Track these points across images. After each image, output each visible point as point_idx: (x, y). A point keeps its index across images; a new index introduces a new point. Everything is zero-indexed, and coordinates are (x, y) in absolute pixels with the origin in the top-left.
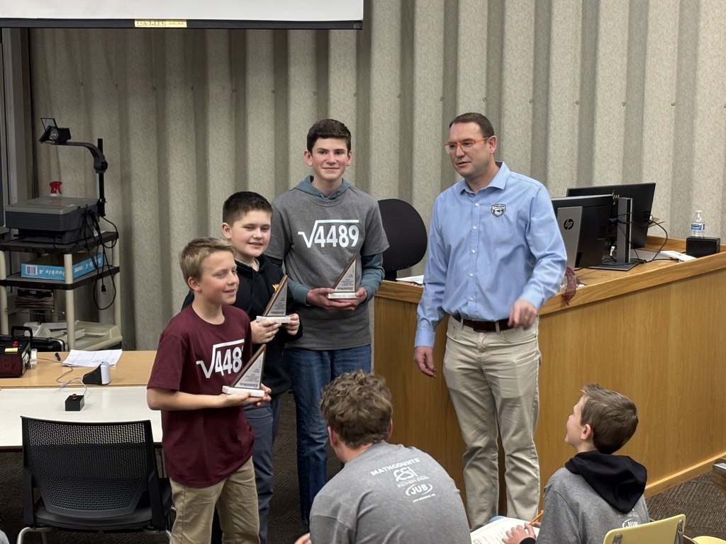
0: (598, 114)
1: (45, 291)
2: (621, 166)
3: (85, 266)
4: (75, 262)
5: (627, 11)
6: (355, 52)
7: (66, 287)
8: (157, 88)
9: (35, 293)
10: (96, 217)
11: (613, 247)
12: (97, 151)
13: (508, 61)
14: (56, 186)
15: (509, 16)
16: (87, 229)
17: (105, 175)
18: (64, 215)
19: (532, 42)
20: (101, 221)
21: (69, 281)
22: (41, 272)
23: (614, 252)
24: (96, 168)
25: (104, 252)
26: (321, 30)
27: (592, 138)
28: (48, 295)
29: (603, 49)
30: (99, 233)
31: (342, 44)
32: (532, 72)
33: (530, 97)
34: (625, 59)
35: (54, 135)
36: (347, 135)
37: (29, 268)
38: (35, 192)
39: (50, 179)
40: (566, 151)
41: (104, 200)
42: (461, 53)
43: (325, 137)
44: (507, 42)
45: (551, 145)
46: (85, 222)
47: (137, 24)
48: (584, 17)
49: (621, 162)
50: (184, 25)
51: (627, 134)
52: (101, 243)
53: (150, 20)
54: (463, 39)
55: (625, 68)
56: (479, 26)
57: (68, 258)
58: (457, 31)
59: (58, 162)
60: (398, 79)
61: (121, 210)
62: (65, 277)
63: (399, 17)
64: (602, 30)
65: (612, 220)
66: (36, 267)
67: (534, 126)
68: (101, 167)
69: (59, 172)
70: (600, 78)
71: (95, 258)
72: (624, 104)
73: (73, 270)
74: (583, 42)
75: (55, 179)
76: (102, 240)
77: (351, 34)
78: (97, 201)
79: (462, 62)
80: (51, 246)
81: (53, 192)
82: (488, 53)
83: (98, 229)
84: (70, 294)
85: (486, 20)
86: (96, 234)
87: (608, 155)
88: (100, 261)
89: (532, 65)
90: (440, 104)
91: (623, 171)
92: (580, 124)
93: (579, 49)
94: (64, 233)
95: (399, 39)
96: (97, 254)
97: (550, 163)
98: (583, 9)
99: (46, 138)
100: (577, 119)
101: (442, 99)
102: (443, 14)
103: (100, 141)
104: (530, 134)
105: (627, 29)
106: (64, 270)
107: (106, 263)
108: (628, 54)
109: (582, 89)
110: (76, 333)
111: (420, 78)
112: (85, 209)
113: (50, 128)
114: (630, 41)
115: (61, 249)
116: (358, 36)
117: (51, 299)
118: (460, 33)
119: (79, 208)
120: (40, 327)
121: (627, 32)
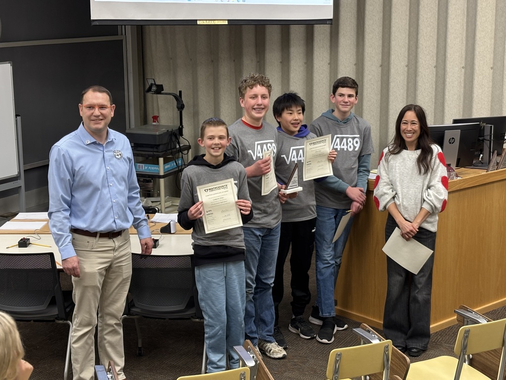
0: (476, 74)
1: (148, 179)
2: (490, 106)
3: (171, 165)
4: (165, 162)
5: (494, 11)
6: (329, 38)
7: (160, 177)
8: (214, 61)
9: (142, 180)
10: (178, 136)
11: (482, 155)
12: (178, 98)
13: (421, 42)
14: (155, 118)
15: (422, 15)
16: (172, 143)
17: (184, 112)
18: (159, 135)
19: (436, 31)
20: (181, 139)
21: (162, 173)
22: (146, 168)
23: (482, 158)
24: (177, 108)
25: (182, 157)
26: (309, 25)
27: (472, 89)
28: (149, 181)
29: (479, 35)
30: (179, 146)
31: (322, 34)
32: (436, 49)
33: (435, 64)
34: (493, 41)
35: (154, 88)
36: (356, 86)
37: (139, 166)
38: (145, 121)
39: (153, 114)
40: (456, 97)
41: (182, 126)
42: (393, 38)
43: (343, 87)
44: (420, 31)
45: (447, 93)
46: (171, 139)
47: (199, 23)
48: (468, 15)
49: (490, 104)
50: (226, 23)
51: (494, 87)
52: (181, 152)
53: (206, 20)
54: (393, 29)
55: (493, 46)
56: (403, 21)
57: (161, 160)
58: (390, 25)
59: (158, 104)
60: (355, 54)
61: (193, 132)
62: (159, 171)
63: (356, 16)
64: (478, 23)
65: (481, 138)
66: (143, 165)
67: (436, 82)
68: (181, 107)
69: (158, 110)
70: (477, 53)
71: (177, 160)
72: (492, 68)
73: (164, 167)
74: (467, 30)
75: (156, 114)
76: (181, 150)
77: (327, 27)
78: (178, 127)
79: (393, 43)
80: (152, 153)
81: (154, 122)
82: (409, 38)
83: (179, 143)
84: (162, 181)
85: (408, 18)
86: (178, 147)
87: (482, 99)
88: (180, 162)
89: (436, 45)
90: (380, 69)
91: (491, 109)
92: (465, 80)
93: (465, 35)
94: (159, 145)
95: (356, 30)
96: (178, 158)
97: (446, 104)
98: (467, 10)
99: (150, 90)
100: (463, 78)
101: (381, 66)
102: (382, 15)
103: (180, 92)
104: (434, 87)
105: (494, 23)
106: (159, 167)
107: (183, 163)
108: (495, 37)
109: (466, 59)
110: (166, 203)
111: (368, 53)
112: (171, 132)
113: (152, 84)
114: (496, 29)
115: (157, 155)
116: (331, 28)
117: (152, 184)
118: (392, 26)
119: (168, 131)
120: (145, 200)
121: (494, 24)
